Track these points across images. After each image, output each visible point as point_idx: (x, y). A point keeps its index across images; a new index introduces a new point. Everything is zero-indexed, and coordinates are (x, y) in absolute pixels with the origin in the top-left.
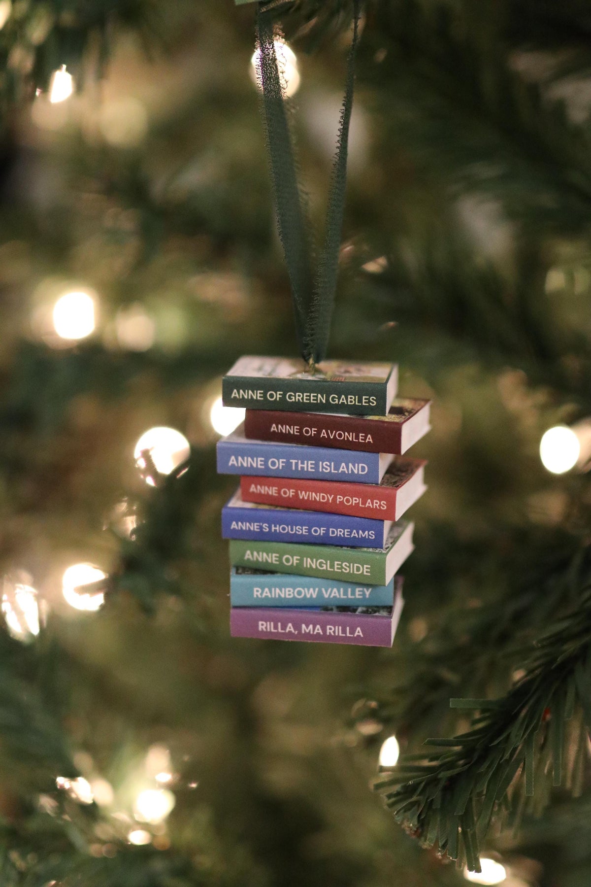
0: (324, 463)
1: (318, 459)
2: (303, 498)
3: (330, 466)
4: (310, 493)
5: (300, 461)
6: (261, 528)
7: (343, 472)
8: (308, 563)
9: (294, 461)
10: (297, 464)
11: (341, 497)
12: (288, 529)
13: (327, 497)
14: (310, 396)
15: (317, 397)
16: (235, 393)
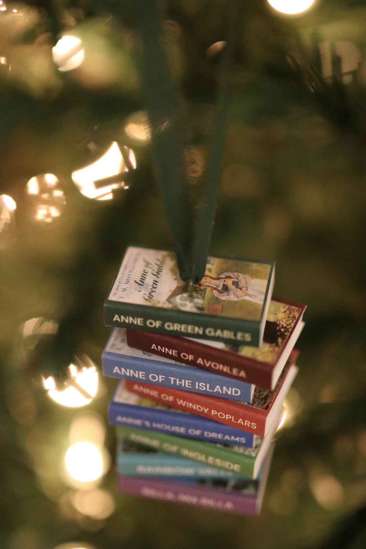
0: (200, 384)
1: (194, 380)
2: (181, 404)
3: (206, 386)
4: (188, 403)
5: (178, 380)
6: (144, 423)
7: (218, 392)
8: (185, 452)
9: (172, 379)
10: (175, 380)
11: (215, 411)
12: (168, 427)
13: (203, 408)
14: (187, 327)
15: (194, 328)
16: (116, 318)
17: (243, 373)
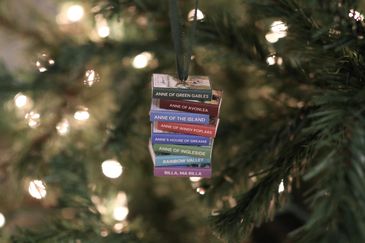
0: (190, 118)
1: (187, 117)
2: (181, 129)
3: (192, 119)
4: (184, 128)
6: (166, 140)
7: (196, 121)
8: (183, 151)
9: (178, 117)
10: (179, 118)
11: (195, 129)
12: (176, 140)
13: (190, 129)
14: (185, 95)
15: (187, 95)
16: (157, 94)
17: (207, 110)
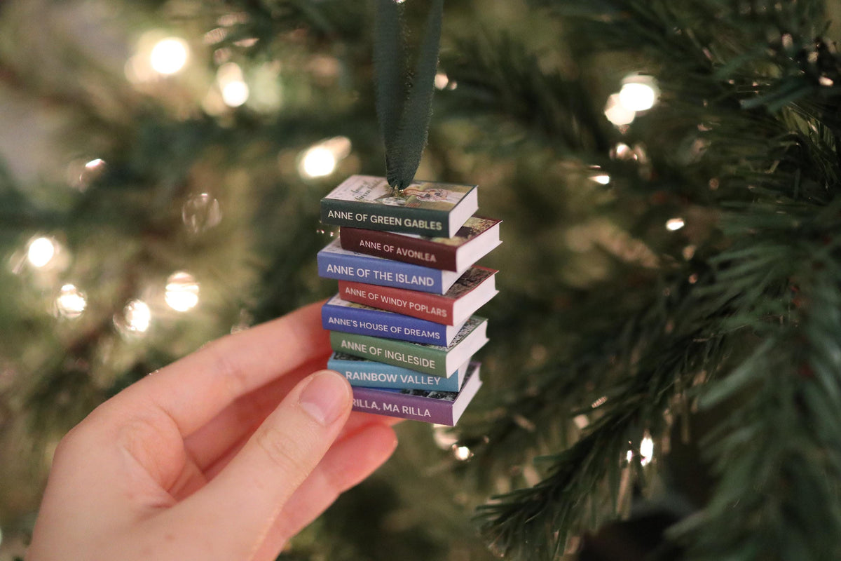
0: (400, 275)
1: (394, 272)
2: (385, 301)
3: (404, 278)
4: (390, 298)
5: (380, 272)
6: (352, 323)
7: (415, 284)
8: (388, 354)
9: (376, 272)
10: (378, 274)
11: (412, 303)
12: (372, 326)
13: (402, 302)
14: (388, 219)
15: (394, 220)
16: (330, 214)
17: (433, 258)
